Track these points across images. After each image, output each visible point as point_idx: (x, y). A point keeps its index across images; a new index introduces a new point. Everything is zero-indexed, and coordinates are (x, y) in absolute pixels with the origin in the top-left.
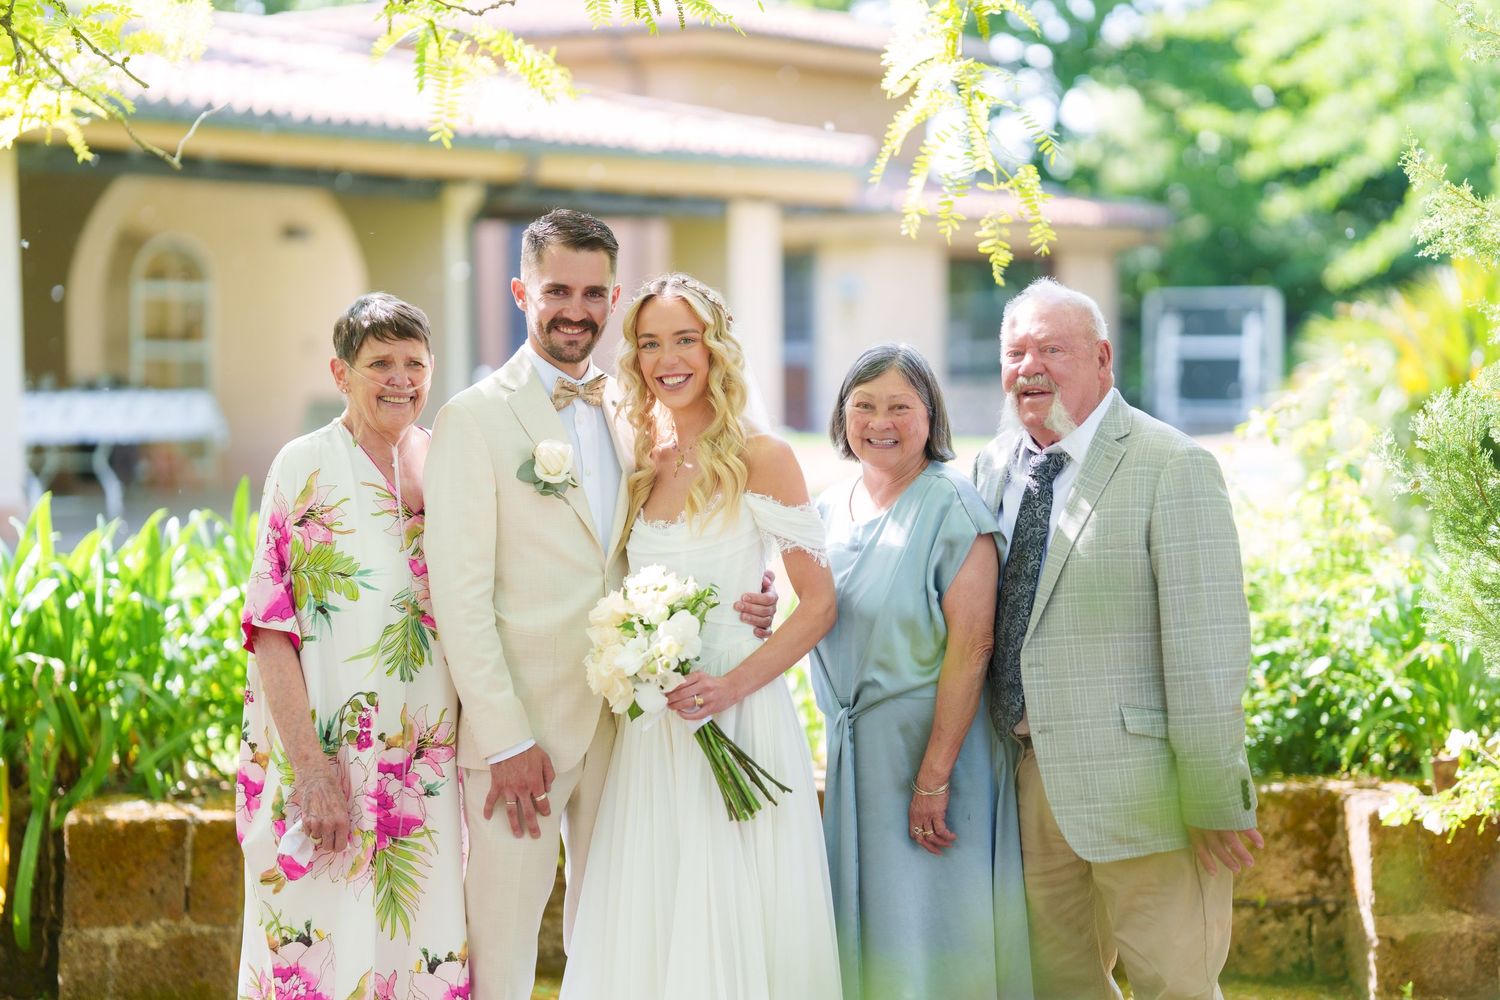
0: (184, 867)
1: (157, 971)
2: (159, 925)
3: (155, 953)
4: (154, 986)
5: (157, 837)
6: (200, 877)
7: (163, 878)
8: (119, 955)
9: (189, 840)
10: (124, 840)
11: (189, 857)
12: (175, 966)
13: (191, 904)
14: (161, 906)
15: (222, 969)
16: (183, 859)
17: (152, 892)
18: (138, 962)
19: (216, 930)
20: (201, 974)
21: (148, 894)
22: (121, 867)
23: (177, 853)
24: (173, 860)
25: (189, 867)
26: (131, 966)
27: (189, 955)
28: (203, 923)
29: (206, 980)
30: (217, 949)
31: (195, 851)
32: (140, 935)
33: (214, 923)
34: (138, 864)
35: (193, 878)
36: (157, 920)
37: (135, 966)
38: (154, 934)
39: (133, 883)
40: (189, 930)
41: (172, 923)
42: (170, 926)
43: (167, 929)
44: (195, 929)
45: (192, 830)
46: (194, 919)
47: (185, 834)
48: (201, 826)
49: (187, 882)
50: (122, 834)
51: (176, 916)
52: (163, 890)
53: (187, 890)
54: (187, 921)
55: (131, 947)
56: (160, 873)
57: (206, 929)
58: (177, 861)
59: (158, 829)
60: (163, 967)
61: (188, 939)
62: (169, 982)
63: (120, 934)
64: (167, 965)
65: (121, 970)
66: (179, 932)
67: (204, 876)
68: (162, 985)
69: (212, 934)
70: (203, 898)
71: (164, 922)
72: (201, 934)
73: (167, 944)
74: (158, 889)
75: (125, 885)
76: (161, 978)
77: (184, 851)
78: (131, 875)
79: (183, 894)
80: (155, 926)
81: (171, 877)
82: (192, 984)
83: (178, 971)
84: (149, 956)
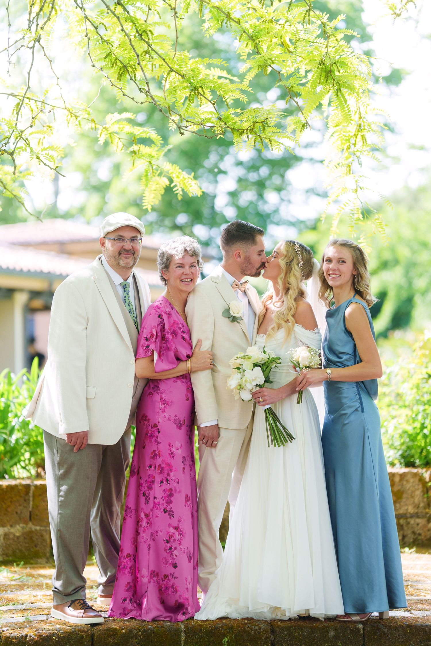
0: (29, 503)
1: (19, 545)
2: (20, 526)
3: (18, 538)
4: (17, 551)
5: (19, 491)
6: (36, 507)
7: (21, 508)
8: (4, 539)
9: (31, 492)
10: (6, 492)
11: (31, 499)
12: (26, 543)
13: (32, 518)
14: (21, 519)
15: (44, 544)
16: (29, 500)
17: (17, 513)
18: (11, 541)
19: (42, 528)
20: (36, 546)
21: (15, 514)
22: (5, 503)
23: (27, 497)
24: (25, 500)
25: (31, 503)
26: (8, 543)
27: (31, 538)
28: (37, 525)
29: (38, 548)
30: (42, 536)
31: (34, 496)
32: (12, 530)
33: (41, 526)
34: (11, 502)
35: (33, 508)
36: (19, 524)
37: (10, 543)
38: (18, 530)
39: (9, 510)
40: (31, 528)
41: (25, 526)
42: (24, 527)
43: (23, 528)
44: (34, 528)
45: (32, 488)
46: (33, 524)
47: (30, 490)
48: (36, 486)
49: (30, 509)
50: (5, 490)
51: (26, 523)
52: (21, 512)
53: (30, 512)
54: (30, 525)
55: (9, 535)
56: (20, 505)
57: (38, 528)
58: (26, 501)
59: (20, 488)
60: (21, 543)
61: (31, 532)
62: (23, 549)
63: (4, 530)
64: (23, 543)
65: (4, 544)
66: (28, 529)
67: (37, 506)
68: (21, 551)
69: (40, 530)
70: (37, 515)
71: (21, 525)
72: (36, 530)
73: (23, 534)
74: (19, 512)
75: (6, 510)
76: (20, 548)
77: (29, 496)
78: (9, 506)
79: (29, 514)
80: (18, 527)
81: (24, 507)
82: (32, 550)
83: (27, 545)
84: (16, 539)
